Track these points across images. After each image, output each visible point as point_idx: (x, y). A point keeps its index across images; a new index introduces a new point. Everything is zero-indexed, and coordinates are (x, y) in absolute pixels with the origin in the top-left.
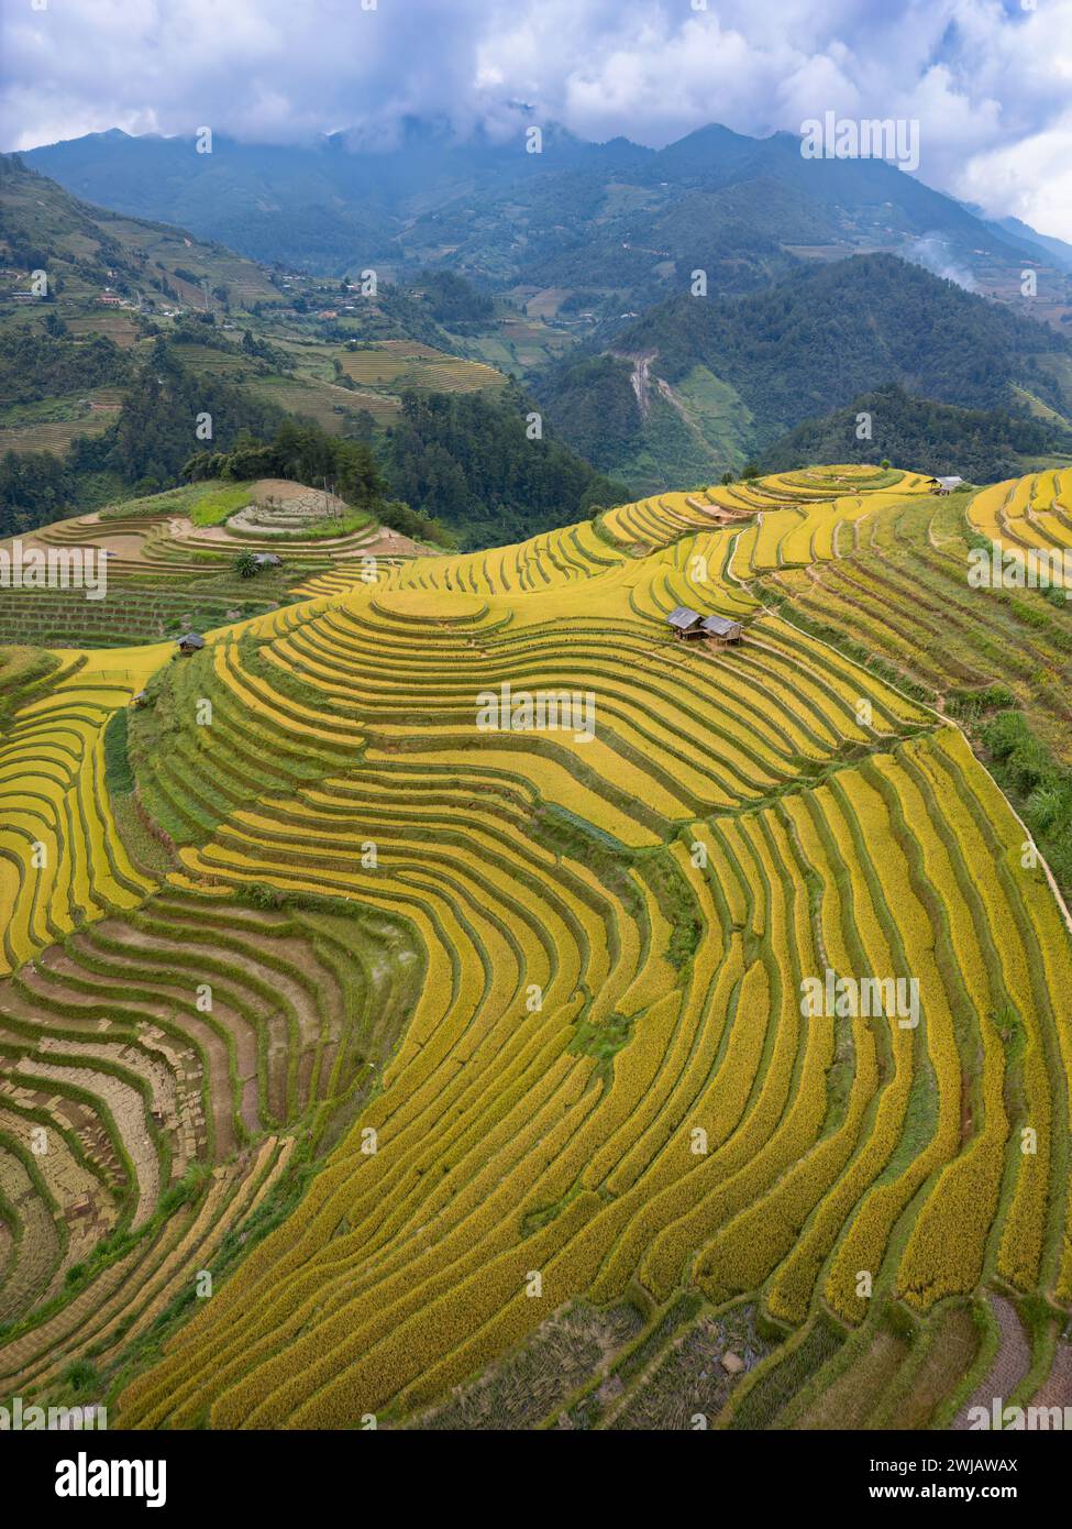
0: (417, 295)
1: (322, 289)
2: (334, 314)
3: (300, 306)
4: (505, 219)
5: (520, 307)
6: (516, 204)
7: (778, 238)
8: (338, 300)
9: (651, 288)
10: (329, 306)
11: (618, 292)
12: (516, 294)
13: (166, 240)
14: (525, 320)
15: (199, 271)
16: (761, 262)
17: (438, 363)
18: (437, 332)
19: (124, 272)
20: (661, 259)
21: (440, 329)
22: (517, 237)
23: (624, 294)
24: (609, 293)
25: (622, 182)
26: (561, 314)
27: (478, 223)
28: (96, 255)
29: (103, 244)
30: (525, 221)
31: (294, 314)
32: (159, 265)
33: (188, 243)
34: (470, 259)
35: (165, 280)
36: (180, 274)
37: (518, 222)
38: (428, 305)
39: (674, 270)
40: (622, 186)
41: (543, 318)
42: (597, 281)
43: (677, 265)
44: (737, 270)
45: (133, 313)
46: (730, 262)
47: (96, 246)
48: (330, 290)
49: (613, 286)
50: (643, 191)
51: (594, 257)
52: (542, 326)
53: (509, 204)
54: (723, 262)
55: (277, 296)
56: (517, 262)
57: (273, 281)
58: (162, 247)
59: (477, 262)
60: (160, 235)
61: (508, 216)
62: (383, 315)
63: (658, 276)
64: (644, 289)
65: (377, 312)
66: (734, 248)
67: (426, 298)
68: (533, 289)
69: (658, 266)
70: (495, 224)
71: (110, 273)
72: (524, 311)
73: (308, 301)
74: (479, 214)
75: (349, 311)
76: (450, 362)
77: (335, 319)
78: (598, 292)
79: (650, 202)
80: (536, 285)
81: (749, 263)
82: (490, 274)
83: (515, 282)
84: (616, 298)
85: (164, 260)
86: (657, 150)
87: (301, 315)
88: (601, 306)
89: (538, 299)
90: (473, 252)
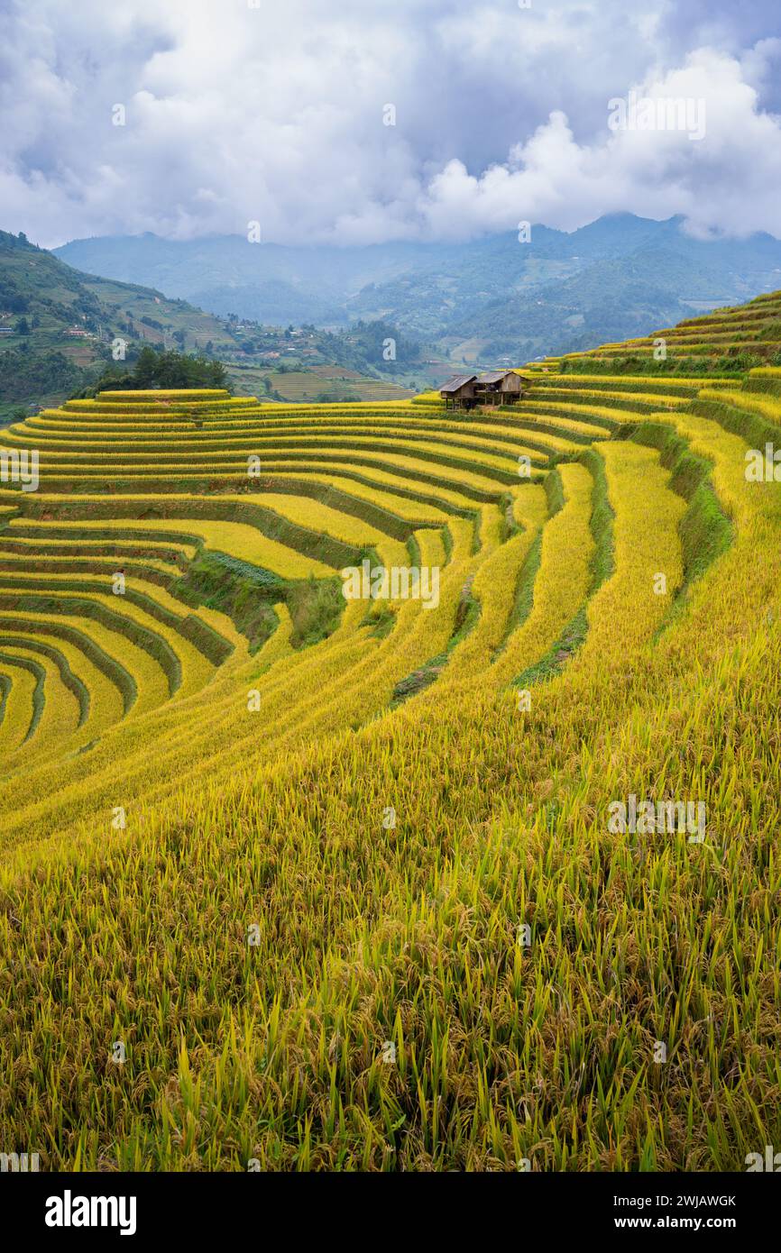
0: (353, 341)
1: (269, 336)
2: (277, 354)
3: (248, 348)
4: (437, 288)
5: (444, 351)
6: (448, 276)
7: (678, 295)
8: (282, 343)
9: (562, 335)
10: (274, 349)
11: (532, 340)
12: (443, 344)
13: (140, 298)
14: (447, 361)
15: (165, 321)
16: (662, 314)
17: (359, 383)
18: (368, 369)
19: (96, 317)
20: (571, 313)
21: (372, 368)
22: (446, 302)
23: (537, 342)
24: (524, 341)
25: (539, 257)
26: (480, 358)
27: (412, 292)
28: (74, 303)
29: (81, 295)
30: (454, 289)
31: (243, 354)
32: (129, 314)
33: (158, 300)
34: (404, 319)
35: (131, 324)
36: (146, 321)
37: (449, 290)
38: (361, 349)
39: (583, 321)
40: (539, 260)
41: (464, 360)
42: (513, 331)
43: (584, 317)
44: (639, 320)
45: (93, 342)
46: (634, 313)
47: (76, 297)
48: (275, 335)
49: (528, 335)
50: (559, 264)
51: (512, 312)
52: (463, 366)
53: (440, 276)
54: (627, 313)
55: (230, 342)
56: (445, 320)
57: (227, 330)
58: (136, 303)
59: (411, 320)
60: (134, 294)
61: (438, 286)
62: (321, 355)
63: (568, 326)
64: (555, 336)
65: (315, 352)
66: (638, 301)
67: (361, 343)
68: (458, 339)
69: (570, 319)
70: (426, 293)
71: (84, 318)
72: (447, 354)
73: (255, 344)
74: (414, 284)
75: (290, 352)
76: (369, 383)
77: (278, 359)
78: (515, 340)
79: (563, 272)
80: (461, 336)
81: (650, 314)
82: (421, 330)
83: (443, 334)
84: (530, 345)
85: (134, 312)
86: (569, 232)
87: (248, 356)
88: (517, 352)
89: (462, 347)
90: (407, 313)
